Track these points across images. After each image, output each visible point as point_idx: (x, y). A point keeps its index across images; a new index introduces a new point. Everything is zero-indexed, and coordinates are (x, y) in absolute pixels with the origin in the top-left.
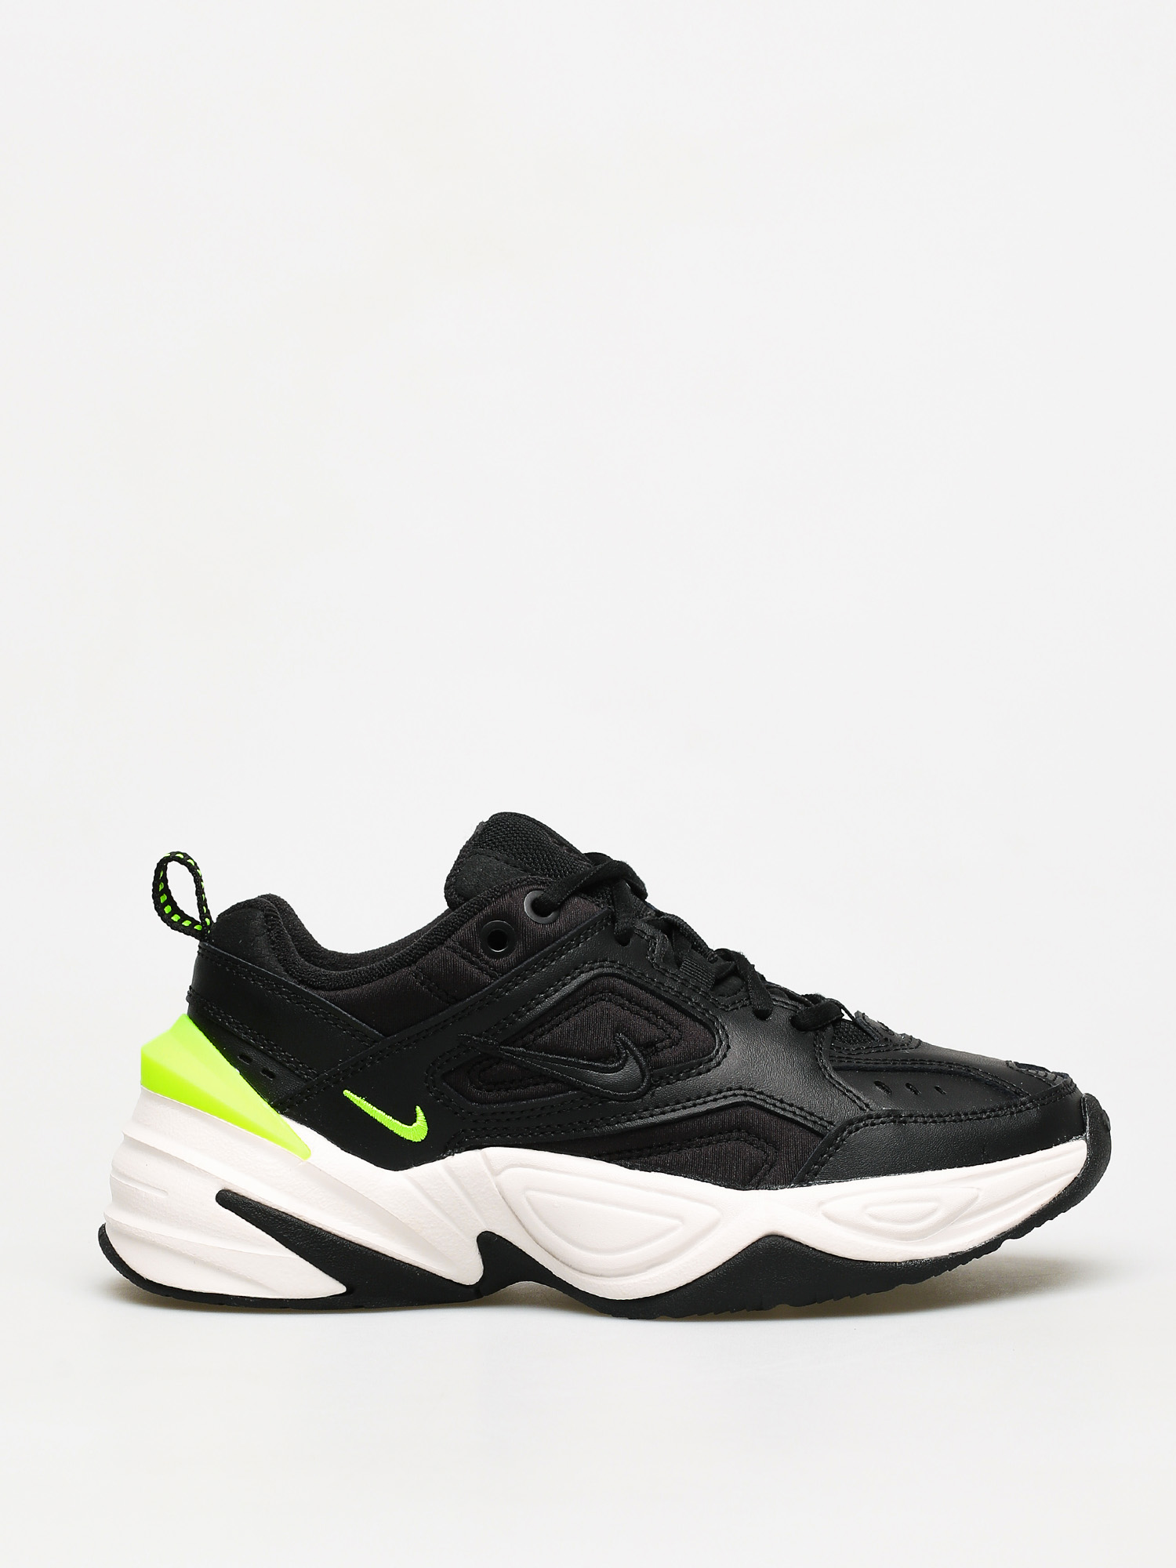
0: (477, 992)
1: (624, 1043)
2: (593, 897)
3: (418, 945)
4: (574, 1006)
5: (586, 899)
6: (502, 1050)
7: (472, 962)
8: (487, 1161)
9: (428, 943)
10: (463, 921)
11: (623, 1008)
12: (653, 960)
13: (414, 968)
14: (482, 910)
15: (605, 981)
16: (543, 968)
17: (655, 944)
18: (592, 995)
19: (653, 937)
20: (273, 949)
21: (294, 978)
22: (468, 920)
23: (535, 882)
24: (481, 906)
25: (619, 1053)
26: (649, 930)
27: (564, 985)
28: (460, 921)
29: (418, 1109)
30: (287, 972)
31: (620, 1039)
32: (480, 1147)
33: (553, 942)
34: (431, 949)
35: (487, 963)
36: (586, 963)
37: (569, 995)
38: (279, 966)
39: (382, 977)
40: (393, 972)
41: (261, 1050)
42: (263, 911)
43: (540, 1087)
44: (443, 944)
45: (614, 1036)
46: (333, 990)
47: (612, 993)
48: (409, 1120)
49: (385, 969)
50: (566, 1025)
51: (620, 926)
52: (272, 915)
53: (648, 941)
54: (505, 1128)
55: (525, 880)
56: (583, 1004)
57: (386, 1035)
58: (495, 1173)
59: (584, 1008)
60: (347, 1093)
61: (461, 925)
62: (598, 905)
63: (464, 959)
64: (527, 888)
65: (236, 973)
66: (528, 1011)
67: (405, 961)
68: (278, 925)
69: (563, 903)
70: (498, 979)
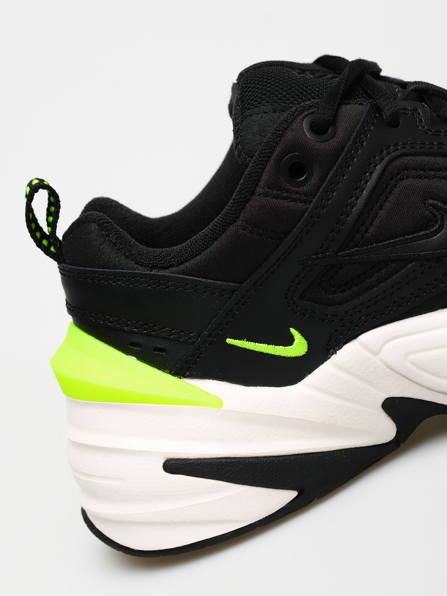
0: (299, 220)
1: (434, 206)
2: (355, 99)
3: (234, 203)
4: (382, 194)
5: (349, 104)
6: (340, 256)
7: (284, 198)
8: (365, 346)
9: (242, 198)
10: (262, 168)
11: (420, 178)
12: (424, 128)
13: (239, 222)
14: (273, 151)
15: (397, 163)
16: (344, 176)
17: (419, 114)
18: (392, 179)
19: (415, 110)
20: (118, 249)
21: (146, 266)
22: (266, 165)
23: (305, 109)
24: (271, 149)
25: (435, 216)
26: (409, 105)
27: (366, 182)
28: (260, 168)
29: (292, 330)
30: (138, 264)
31: (431, 205)
32: (355, 337)
33: (342, 151)
34: (248, 201)
35: (297, 193)
36: (376, 156)
37: (374, 188)
38: (129, 261)
39: (216, 239)
40: (223, 232)
41: (145, 334)
42: (95, 222)
43: (383, 271)
44: (254, 193)
45: (425, 205)
46: (180, 264)
47: (407, 170)
48: (289, 341)
49: (216, 233)
50: (382, 213)
51: (387, 113)
52: (104, 222)
53: (413, 115)
54: (368, 314)
55: (296, 111)
56: (388, 190)
57: (243, 283)
58: (376, 353)
59: (390, 192)
60: (229, 341)
61: (262, 172)
62: (361, 104)
63: (277, 198)
64: (301, 117)
65: (98, 280)
66: (347, 216)
67: (229, 220)
68: (113, 228)
69: (335, 116)
70: (311, 202)
